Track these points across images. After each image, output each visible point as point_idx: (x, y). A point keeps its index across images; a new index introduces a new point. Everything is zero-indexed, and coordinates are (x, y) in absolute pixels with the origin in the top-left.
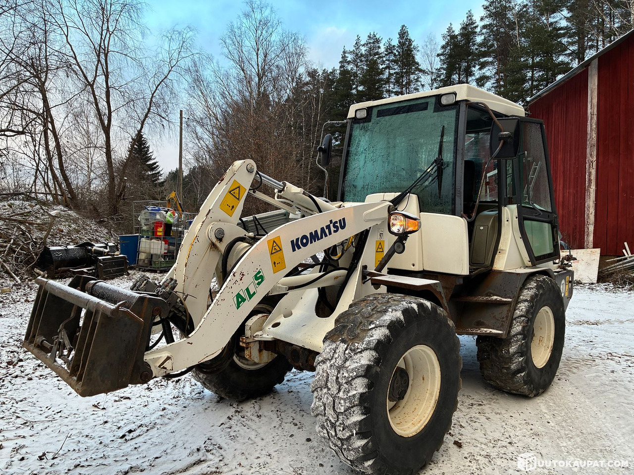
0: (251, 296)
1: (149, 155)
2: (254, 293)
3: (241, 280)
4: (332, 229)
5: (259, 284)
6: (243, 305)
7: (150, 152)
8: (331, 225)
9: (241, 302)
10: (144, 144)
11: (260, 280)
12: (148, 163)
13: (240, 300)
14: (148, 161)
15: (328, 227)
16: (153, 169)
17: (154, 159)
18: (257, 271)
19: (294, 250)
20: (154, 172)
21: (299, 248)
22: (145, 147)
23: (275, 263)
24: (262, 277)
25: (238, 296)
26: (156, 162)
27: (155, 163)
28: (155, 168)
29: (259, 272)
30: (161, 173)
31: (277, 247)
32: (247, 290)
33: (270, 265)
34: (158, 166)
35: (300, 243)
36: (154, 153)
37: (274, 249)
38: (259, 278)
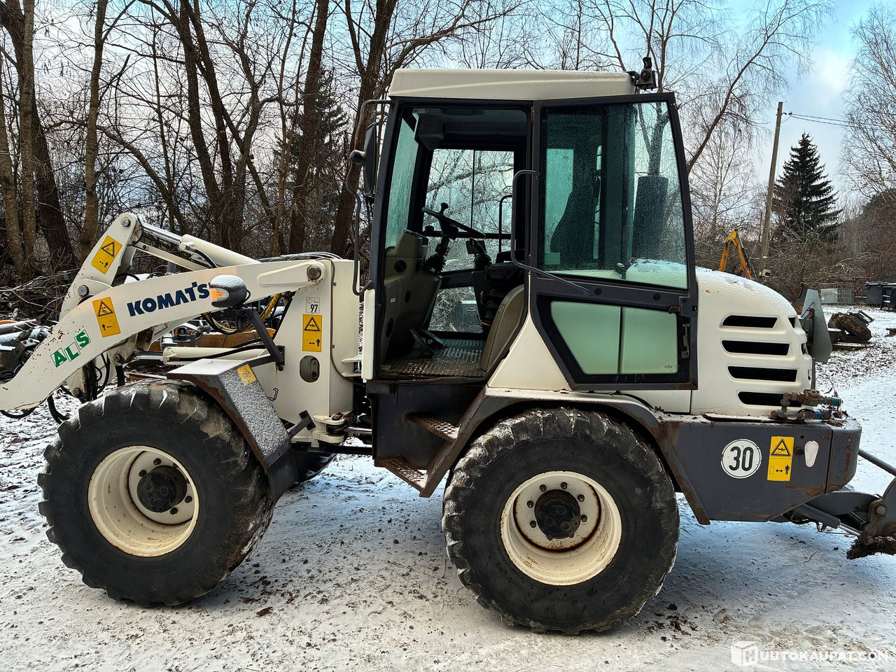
0: (73, 357)
1: (818, 171)
2: (77, 355)
3: (60, 338)
4: (197, 294)
5: (83, 345)
6: (63, 364)
7: (818, 166)
8: (195, 289)
9: (60, 361)
10: (812, 154)
11: (84, 342)
12: (814, 184)
13: (59, 359)
14: (814, 180)
15: (190, 291)
16: (820, 193)
17: (824, 177)
18: (80, 332)
19: (132, 314)
20: (822, 198)
21: (141, 312)
22: (811, 160)
23: (104, 326)
24: (87, 340)
25: (57, 354)
26: (827, 182)
27: (824, 184)
28: (825, 191)
29: (83, 334)
30: (835, 198)
31: (106, 309)
32: (68, 349)
33: (98, 328)
34: (830, 187)
35: (141, 307)
36: (825, 168)
37: (102, 310)
38: (83, 339)
